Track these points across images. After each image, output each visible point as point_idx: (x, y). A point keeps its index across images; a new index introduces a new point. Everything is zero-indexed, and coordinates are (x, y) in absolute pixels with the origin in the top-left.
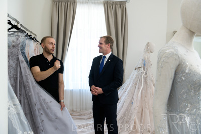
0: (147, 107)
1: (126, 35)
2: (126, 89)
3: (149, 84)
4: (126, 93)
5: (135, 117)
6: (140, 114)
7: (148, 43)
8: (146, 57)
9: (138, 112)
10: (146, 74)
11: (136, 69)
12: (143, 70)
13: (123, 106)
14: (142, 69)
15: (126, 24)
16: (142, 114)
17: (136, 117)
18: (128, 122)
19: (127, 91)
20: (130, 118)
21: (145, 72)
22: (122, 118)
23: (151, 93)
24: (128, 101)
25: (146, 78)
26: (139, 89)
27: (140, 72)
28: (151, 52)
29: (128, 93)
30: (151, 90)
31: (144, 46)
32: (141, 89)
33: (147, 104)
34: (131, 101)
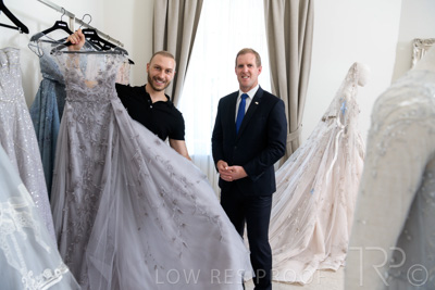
0: (344, 200)
1: (308, 46)
2: (301, 161)
3: (350, 152)
4: (301, 168)
5: (316, 219)
6: (327, 215)
7: (355, 65)
8: (349, 96)
9: (324, 210)
10: (346, 131)
11: (324, 120)
12: (339, 123)
13: (292, 195)
14: (338, 120)
15: (310, 22)
16: (331, 215)
17: (318, 220)
18: (301, 229)
19: (303, 165)
20: (306, 221)
21: (343, 127)
22: (288, 220)
23: (355, 172)
24: (304, 186)
25: (344, 141)
26: (328, 162)
27: (333, 126)
28: (360, 84)
29: (305, 169)
30: (354, 166)
31: (345, 71)
32: (333, 162)
33: (343, 194)
34: (310, 185)
